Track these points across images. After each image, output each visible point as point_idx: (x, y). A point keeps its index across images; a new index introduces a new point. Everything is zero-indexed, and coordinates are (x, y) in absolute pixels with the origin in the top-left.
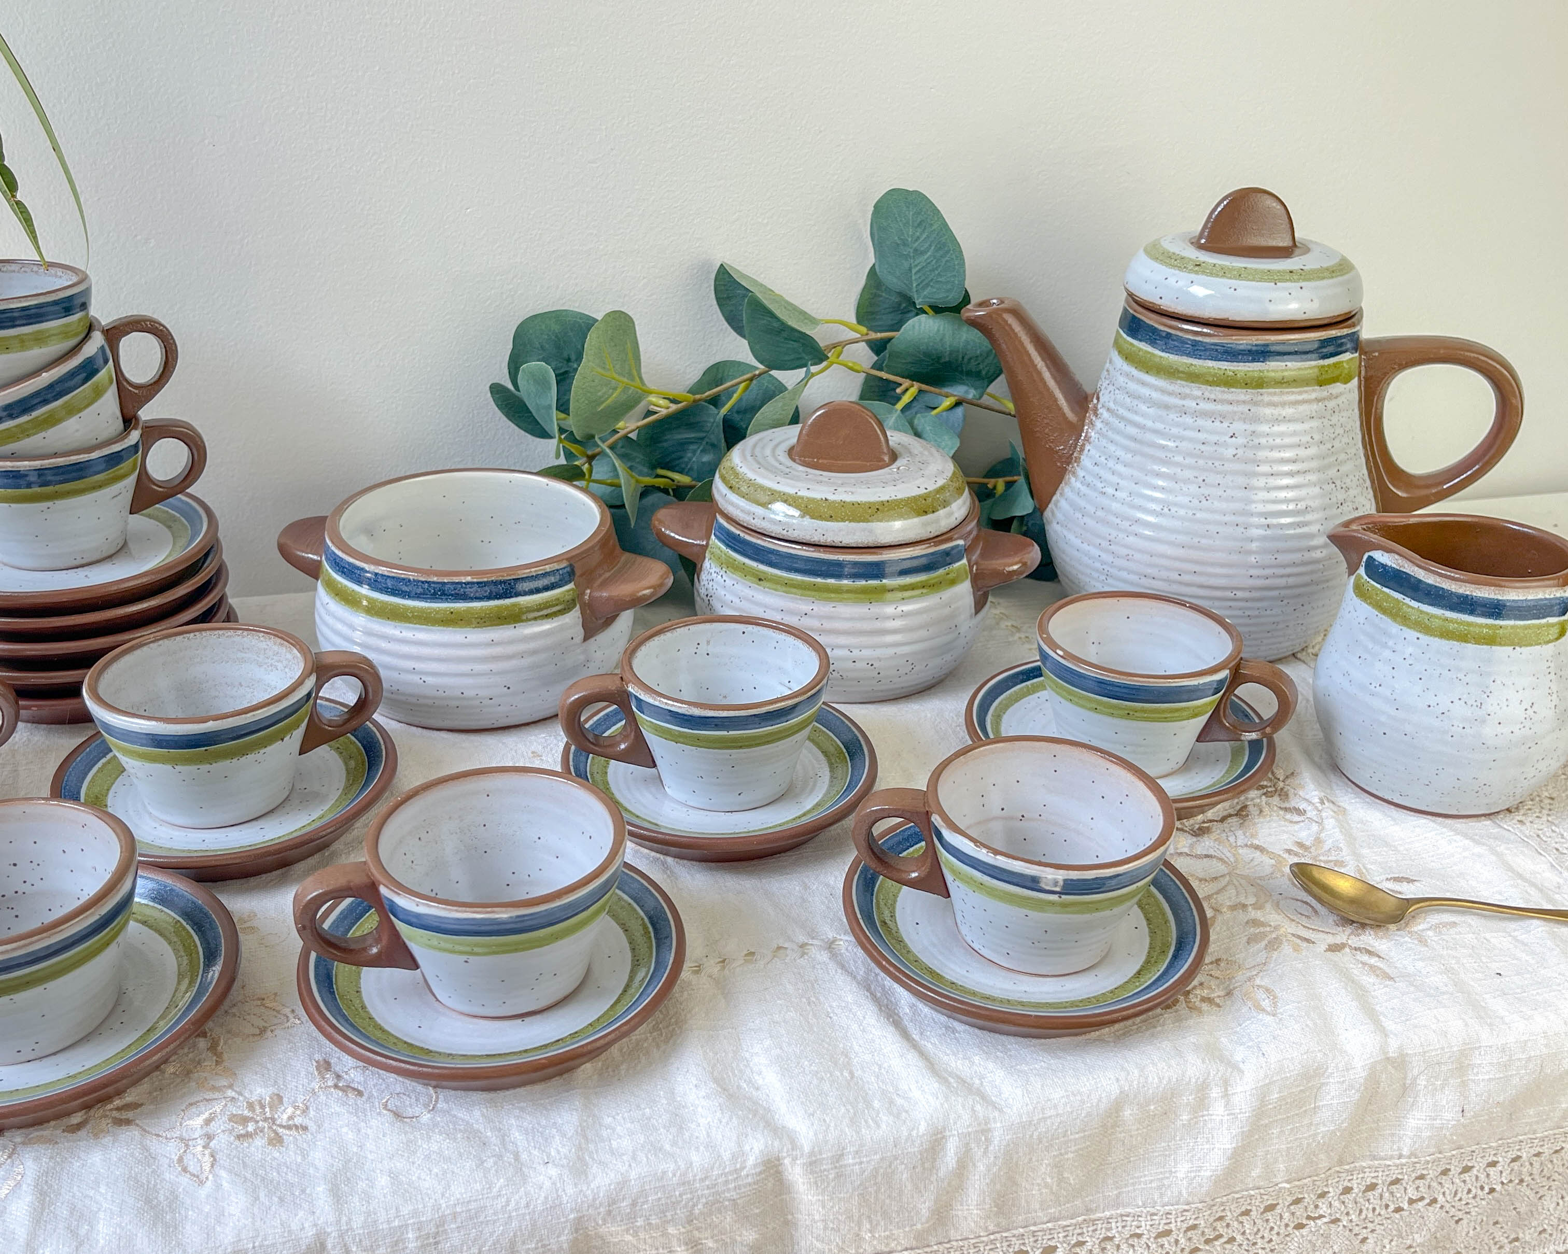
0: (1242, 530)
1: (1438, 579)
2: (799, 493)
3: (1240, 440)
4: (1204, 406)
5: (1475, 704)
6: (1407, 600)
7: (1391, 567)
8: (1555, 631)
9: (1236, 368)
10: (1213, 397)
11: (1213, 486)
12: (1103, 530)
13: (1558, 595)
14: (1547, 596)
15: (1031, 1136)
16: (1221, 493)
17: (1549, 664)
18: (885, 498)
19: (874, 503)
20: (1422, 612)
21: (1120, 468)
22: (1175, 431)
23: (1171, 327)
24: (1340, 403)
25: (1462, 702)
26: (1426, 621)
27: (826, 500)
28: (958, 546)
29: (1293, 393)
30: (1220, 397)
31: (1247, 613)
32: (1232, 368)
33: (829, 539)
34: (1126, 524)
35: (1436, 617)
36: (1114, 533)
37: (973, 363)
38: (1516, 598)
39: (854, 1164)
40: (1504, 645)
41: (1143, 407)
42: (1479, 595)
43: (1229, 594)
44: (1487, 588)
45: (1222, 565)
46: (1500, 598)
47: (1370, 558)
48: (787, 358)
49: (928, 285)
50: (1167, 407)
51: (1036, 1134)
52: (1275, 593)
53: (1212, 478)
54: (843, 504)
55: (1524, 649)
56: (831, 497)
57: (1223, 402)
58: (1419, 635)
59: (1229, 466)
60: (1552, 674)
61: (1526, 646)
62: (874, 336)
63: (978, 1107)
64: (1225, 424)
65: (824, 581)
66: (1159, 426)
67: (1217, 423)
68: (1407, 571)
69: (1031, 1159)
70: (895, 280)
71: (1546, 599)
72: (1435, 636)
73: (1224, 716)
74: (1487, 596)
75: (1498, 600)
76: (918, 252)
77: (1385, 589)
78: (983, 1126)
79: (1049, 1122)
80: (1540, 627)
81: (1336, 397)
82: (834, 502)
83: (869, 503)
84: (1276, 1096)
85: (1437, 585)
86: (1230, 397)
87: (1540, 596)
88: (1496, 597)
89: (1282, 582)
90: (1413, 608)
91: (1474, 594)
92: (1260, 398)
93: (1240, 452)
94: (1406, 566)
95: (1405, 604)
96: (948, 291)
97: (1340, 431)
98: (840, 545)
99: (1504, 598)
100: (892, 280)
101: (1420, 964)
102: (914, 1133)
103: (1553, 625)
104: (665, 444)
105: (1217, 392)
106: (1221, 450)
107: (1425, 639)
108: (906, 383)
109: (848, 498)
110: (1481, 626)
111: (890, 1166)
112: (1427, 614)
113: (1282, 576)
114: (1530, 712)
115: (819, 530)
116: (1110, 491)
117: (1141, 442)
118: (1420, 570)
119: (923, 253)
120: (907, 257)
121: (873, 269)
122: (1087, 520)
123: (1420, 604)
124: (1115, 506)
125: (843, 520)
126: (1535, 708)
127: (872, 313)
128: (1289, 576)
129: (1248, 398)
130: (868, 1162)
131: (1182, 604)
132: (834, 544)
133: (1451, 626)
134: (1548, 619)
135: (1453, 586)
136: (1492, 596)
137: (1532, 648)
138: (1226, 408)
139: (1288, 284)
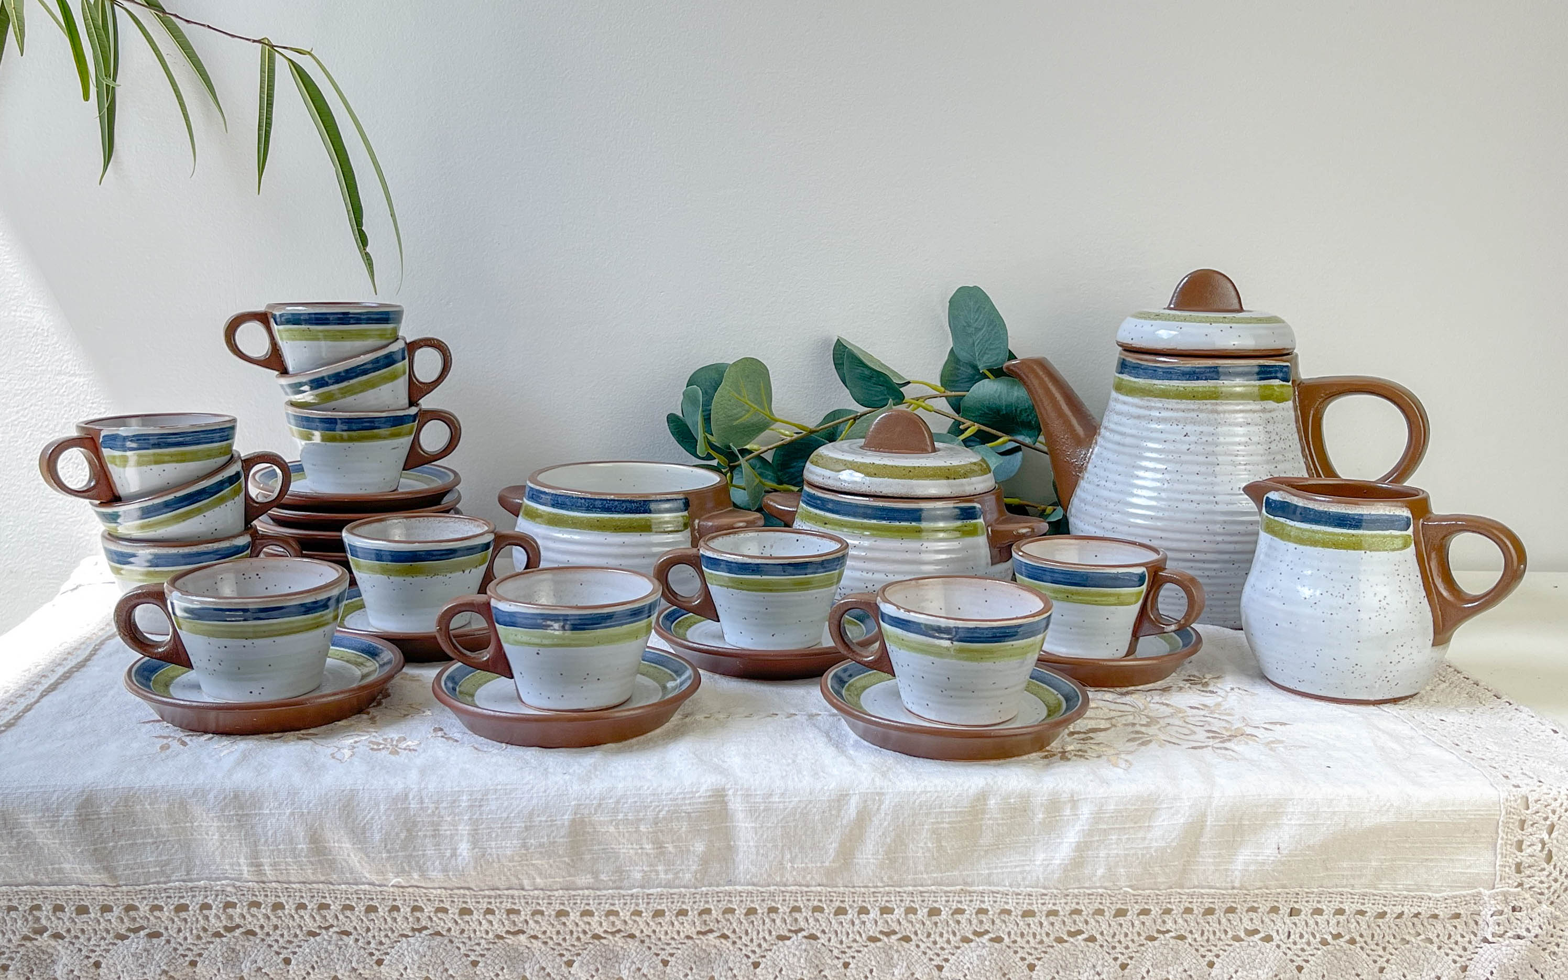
0: (1196, 505)
1: (1306, 502)
3: (1192, 438)
4: (1165, 414)
7: (1278, 501)
8: (1399, 543)
10: (1170, 407)
11: (1172, 472)
12: (1096, 511)
13: (1397, 513)
14: (1392, 514)
15: (914, 803)
16: (1179, 477)
17: (1397, 567)
21: (1109, 465)
22: (1145, 434)
23: (1141, 360)
24: (1274, 416)
25: (1329, 594)
27: (873, 464)
28: (974, 508)
29: (1231, 404)
30: (1175, 407)
31: (1207, 573)
33: (873, 490)
34: (1111, 506)
35: (1306, 530)
36: (1104, 513)
37: (1025, 415)
39: (779, 802)
40: (1357, 550)
41: (1124, 420)
43: (1188, 556)
45: (1181, 532)
47: (1267, 498)
48: (876, 399)
49: (985, 353)
50: (1139, 417)
51: (918, 802)
52: (1226, 557)
53: (1172, 467)
54: (885, 466)
55: (1373, 553)
56: (877, 462)
57: (1177, 410)
58: (1295, 545)
59: (1184, 458)
60: (1400, 574)
61: (1375, 551)
62: (949, 393)
63: (877, 779)
64: (1180, 426)
65: (869, 521)
66: (1134, 432)
67: (1174, 426)
68: (1288, 501)
69: (914, 822)
70: (965, 354)
71: (1386, 515)
72: (1305, 545)
73: (1152, 609)
74: (1339, 511)
75: (1349, 514)
76: (978, 330)
77: (1276, 519)
78: (878, 790)
79: (928, 795)
80: (1385, 537)
81: (1270, 412)
82: (879, 465)
83: (904, 467)
84: (1112, 807)
85: (1306, 506)
86: (1182, 406)
87: (1381, 512)
88: (1347, 512)
89: (1231, 547)
90: (1290, 526)
91: (1330, 510)
92: (1205, 407)
93: (1192, 447)
94: (1288, 497)
96: (998, 354)
97: (1274, 436)
98: (881, 495)
99: (1354, 513)
100: (963, 355)
102: (826, 788)
105: (1172, 403)
106: (1178, 446)
107: (1301, 548)
108: (969, 423)
109: (889, 463)
110: (1338, 534)
111: (806, 808)
112: (1300, 529)
113: (1230, 543)
114: (1384, 603)
115: (866, 484)
116: (1103, 483)
117: (1123, 445)
118: (1296, 498)
119: (980, 330)
120: (970, 335)
121: (952, 349)
122: (1087, 507)
124: (1106, 493)
126: (1387, 600)
127: (953, 381)
128: (1236, 543)
129: (1196, 407)
130: (790, 802)
131: (1134, 543)
133: (1317, 536)
135: (1317, 506)
136: (1344, 511)
138: (1181, 414)
139: (1222, 325)
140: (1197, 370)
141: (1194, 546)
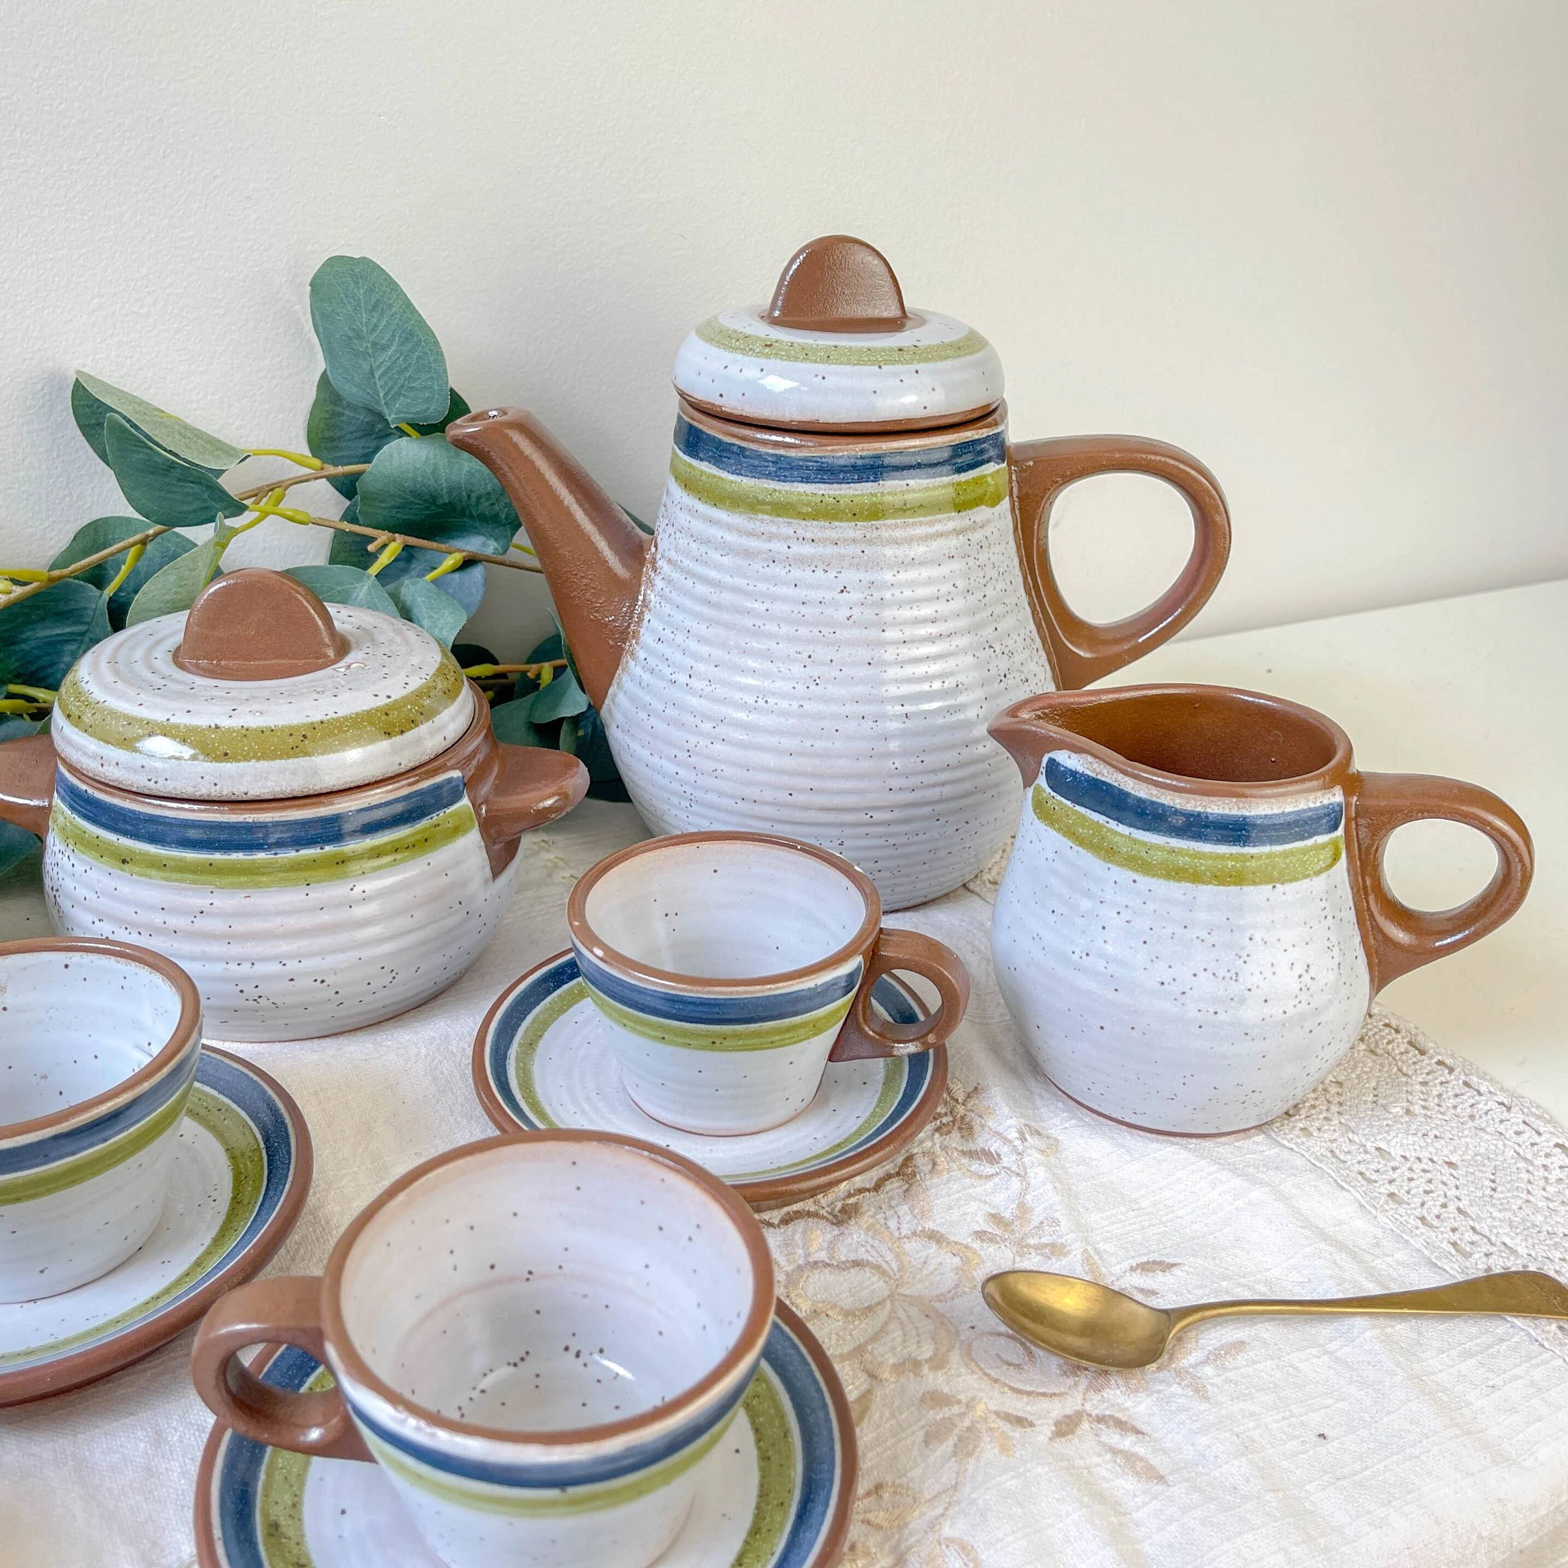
0: (870, 723)
2: (173, 720)
3: (855, 596)
4: (798, 549)
5: (1228, 975)
6: (1113, 824)
7: (1082, 775)
8: (1327, 854)
9: (837, 493)
10: (809, 535)
11: (822, 664)
12: (676, 734)
13: (1326, 802)
14: (1312, 805)
16: (835, 673)
18: (317, 717)
19: (298, 728)
20: (1135, 841)
21: (693, 645)
22: (762, 587)
23: (744, 438)
24: (988, 534)
25: (1209, 975)
26: (1145, 855)
27: (217, 727)
28: (450, 781)
29: (921, 524)
30: (819, 535)
31: (891, 841)
32: (832, 492)
33: (225, 790)
34: (707, 726)
35: (1158, 848)
36: (693, 740)
37: (485, 504)
38: (1269, 812)
40: (1260, 883)
41: (716, 556)
42: (1216, 811)
43: (862, 817)
44: (1227, 800)
45: (847, 777)
46: (1247, 813)
47: (1052, 762)
49: (399, 394)
50: (748, 554)
52: (927, 810)
53: (822, 653)
54: (246, 732)
55: (1288, 887)
56: (225, 723)
57: (823, 541)
58: (1135, 876)
59: (843, 634)
60: (1330, 917)
61: (1291, 881)
62: (332, 470)
64: (832, 574)
65: (226, 857)
66: (740, 582)
67: (820, 572)
68: (1108, 780)
70: (354, 390)
71: (1310, 809)
72: (1159, 876)
74: (1227, 812)
75: (1245, 818)
76: (380, 347)
77: (1078, 808)
80: (1305, 851)
81: (982, 527)
83: (291, 727)
85: (1154, 799)
86: (833, 534)
87: (1302, 806)
88: (1240, 813)
89: (933, 794)
90: (1122, 836)
91: (1209, 810)
92: (875, 534)
93: (856, 612)
94: (1105, 772)
95: (1109, 830)
96: (428, 400)
97: (991, 573)
98: (245, 798)
99: (1253, 813)
100: (350, 391)
101: (1203, 1440)
103: (1323, 846)
104: (24, 646)
105: (813, 529)
106: (829, 611)
108: (383, 536)
109: (254, 722)
110: (1222, 857)
112: (1145, 844)
113: (934, 786)
114: (1306, 978)
115: (206, 777)
116: (682, 678)
117: (718, 606)
118: (1127, 778)
119: (384, 348)
120: (365, 355)
121: (324, 377)
122: (653, 721)
123: (1132, 829)
124: (694, 701)
125: (246, 758)
126: (1312, 972)
127: (333, 439)
128: (943, 784)
129: (858, 534)
132: (234, 798)
133: (1182, 861)
134: (1316, 838)
135: (1178, 801)
136: (1234, 812)
137: (1298, 882)
138: (830, 550)
139: (898, 367)
140: (860, 462)
141: (869, 800)
